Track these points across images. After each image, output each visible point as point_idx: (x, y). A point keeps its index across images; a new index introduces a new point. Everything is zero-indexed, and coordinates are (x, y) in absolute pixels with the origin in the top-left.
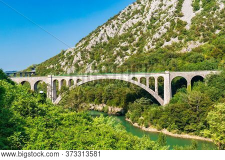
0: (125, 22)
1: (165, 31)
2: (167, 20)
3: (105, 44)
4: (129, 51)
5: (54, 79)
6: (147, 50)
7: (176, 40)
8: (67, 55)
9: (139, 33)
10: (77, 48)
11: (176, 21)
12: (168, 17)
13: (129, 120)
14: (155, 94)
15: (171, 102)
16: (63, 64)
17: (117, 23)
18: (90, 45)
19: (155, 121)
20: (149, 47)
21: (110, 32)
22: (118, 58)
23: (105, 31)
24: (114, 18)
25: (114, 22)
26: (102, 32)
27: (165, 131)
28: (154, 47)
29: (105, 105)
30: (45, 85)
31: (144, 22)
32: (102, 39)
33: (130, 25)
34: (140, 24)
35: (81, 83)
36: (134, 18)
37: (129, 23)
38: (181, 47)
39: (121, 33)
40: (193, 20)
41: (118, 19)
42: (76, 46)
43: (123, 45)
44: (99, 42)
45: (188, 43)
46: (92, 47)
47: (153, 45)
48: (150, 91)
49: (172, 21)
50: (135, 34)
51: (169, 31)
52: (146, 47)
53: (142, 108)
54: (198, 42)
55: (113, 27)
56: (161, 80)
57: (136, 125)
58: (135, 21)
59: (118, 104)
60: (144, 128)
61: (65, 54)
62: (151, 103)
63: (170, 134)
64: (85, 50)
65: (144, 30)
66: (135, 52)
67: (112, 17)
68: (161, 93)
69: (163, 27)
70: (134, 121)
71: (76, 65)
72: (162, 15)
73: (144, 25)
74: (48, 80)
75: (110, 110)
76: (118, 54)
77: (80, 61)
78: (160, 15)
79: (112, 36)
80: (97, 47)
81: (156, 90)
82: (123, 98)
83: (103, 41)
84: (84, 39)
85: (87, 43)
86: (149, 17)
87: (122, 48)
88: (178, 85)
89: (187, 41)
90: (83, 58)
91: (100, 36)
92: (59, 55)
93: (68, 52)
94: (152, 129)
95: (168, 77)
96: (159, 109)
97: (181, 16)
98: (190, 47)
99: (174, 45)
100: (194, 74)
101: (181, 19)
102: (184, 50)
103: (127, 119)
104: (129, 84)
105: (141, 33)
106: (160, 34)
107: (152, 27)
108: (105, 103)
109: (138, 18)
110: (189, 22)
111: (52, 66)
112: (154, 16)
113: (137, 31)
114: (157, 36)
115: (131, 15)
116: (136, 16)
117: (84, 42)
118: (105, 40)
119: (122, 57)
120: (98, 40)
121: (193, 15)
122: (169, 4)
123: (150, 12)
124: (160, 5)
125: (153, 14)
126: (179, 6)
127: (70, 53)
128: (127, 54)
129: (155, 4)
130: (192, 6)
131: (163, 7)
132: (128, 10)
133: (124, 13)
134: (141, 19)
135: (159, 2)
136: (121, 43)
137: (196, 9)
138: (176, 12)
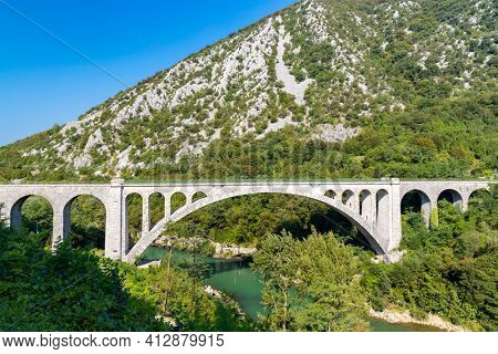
0: (178, 87)
1: (264, 105)
2: (260, 90)
3: (146, 119)
4: (203, 133)
6: (241, 133)
7: (289, 122)
8: (67, 133)
9: (211, 105)
10: (87, 124)
11: (275, 92)
12: (259, 85)
16: (62, 148)
17: (165, 88)
18: (119, 119)
20: (244, 130)
21: (154, 99)
22: (185, 144)
23: (145, 98)
24: (160, 76)
25: (160, 85)
26: (139, 99)
28: (254, 129)
31: (217, 89)
32: (140, 110)
33: (189, 93)
34: (210, 92)
36: (193, 82)
37: (188, 90)
38: (307, 132)
39: (175, 103)
41: (166, 82)
42: (80, 118)
43: (189, 122)
44: (134, 114)
45: (320, 127)
46: (123, 123)
47: (250, 126)
49: (272, 93)
50: (205, 107)
52: (237, 129)
55: (159, 92)
58: (197, 88)
59: (240, 240)
61: (63, 132)
64: (109, 127)
65: (220, 101)
66: (215, 137)
69: (260, 100)
71: (93, 153)
72: (247, 83)
73: (217, 95)
76: (183, 138)
77: (100, 146)
78: (241, 81)
79: (158, 108)
80: (131, 124)
83: (141, 114)
84: (98, 109)
85: (108, 115)
86: (223, 83)
87: (187, 127)
90: (107, 140)
91: (136, 105)
92: (49, 133)
93: (68, 127)
97: (281, 86)
98: (326, 132)
99: (289, 131)
101: (283, 90)
102: (316, 137)
106: (258, 109)
107: (235, 99)
109: (200, 83)
110: (298, 95)
111: (34, 152)
112: (232, 82)
113: (207, 102)
114: (252, 112)
115: (186, 78)
116: (197, 80)
117: (99, 114)
118: (146, 112)
119: (192, 142)
120: (133, 111)
122: (253, 67)
123: (225, 76)
124: (240, 68)
125: (230, 78)
126: (272, 72)
127: (74, 130)
128: (200, 139)
129: (230, 65)
130: (291, 74)
131: (244, 70)
132: (180, 69)
133: (174, 74)
134: (205, 85)
135: (237, 63)
136: (181, 119)
137: (300, 79)
138: (270, 79)
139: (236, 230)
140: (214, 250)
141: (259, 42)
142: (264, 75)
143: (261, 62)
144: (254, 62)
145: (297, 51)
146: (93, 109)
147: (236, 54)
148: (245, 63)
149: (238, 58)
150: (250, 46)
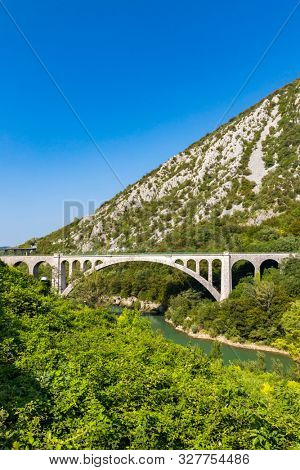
0: (167, 180)
1: (225, 194)
2: (228, 179)
3: (138, 211)
4: (172, 222)
5: (62, 259)
6: (198, 221)
7: (239, 208)
8: (83, 225)
9: (186, 196)
10: (98, 216)
11: (240, 180)
12: (229, 174)
13: (171, 321)
14: (208, 284)
15: (231, 296)
16: (77, 238)
17: (156, 182)
18: (116, 212)
19: (207, 323)
20: (200, 217)
21: (146, 194)
22: (157, 231)
23: (138, 192)
24: (153, 173)
25: (152, 180)
26: (134, 193)
27: (221, 339)
28: (209, 216)
29: (135, 299)
30: (50, 268)
31: (195, 180)
32: (133, 203)
33: (175, 185)
34: (189, 183)
35: (101, 266)
36: (180, 175)
37: (173, 182)
38: (247, 217)
39: (161, 195)
40: (265, 180)
41: (158, 176)
43: (164, 212)
44: (129, 207)
45: (257, 213)
46: (119, 215)
47: (206, 214)
48: (201, 280)
49: (235, 181)
50: (181, 197)
51: (231, 194)
52: (197, 217)
53: (190, 305)
54: (271, 211)
55: (150, 186)
56: (217, 264)
57: (180, 328)
58: (182, 179)
59: (154, 299)
60: (191, 334)
61: (80, 224)
62: (203, 297)
63: (229, 343)
64: (109, 219)
65: (195, 192)
66: (180, 224)
67: (149, 171)
68: (217, 283)
69: (221, 189)
70: (177, 323)
71: (95, 240)
72: (221, 172)
73: (194, 186)
74: (54, 261)
75: (142, 306)
76: (156, 226)
77: (101, 234)
78: (217, 171)
79: (149, 200)
80: (126, 215)
81: (210, 278)
82: (163, 290)
83: (134, 206)
84: (108, 203)
86: (201, 174)
87: (162, 217)
88: (242, 272)
89: (255, 209)
90: (106, 230)
91: (130, 199)
92: (72, 225)
93: (85, 220)
94: (203, 335)
95: (227, 261)
96: (213, 305)
97: (248, 174)
98: (259, 217)
99: (237, 214)
100: (265, 256)
101: (247, 177)
102: (250, 222)
103: (166, 320)
104: (171, 270)
105: (191, 196)
106: (217, 198)
107: (206, 189)
108: (136, 296)
109: (185, 174)
110: (259, 182)
111: (60, 241)
112: (209, 173)
113: (184, 193)
114: (212, 201)
115: (176, 170)
116: (183, 172)
117: (107, 208)
118: (138, 204)
119: (162, 229)
120: (128, 204)
121: (265, 173)
122: (230, 156)
123: (203, 168)
124: (218, 158)
125: (207, 168)
126: (245, 159)
127: (88, 222)
128: (169, 226)
129: (210, 157)
130: (264, 159)
131: (222, 161)
132: (172, 163)
133: (166, 168)
134: (189, 176)
135: (217, 154)
136: (161, 209)
137: (269, 164)
138: (240, 168)
141: (241, 130)
142: (237, 164)
143: (238, 151)
144: (232, 151)
145: (278, 134)
146: (106, 203)
147: (217, 145)
148: (224, 153)
149: (218, 149)
150: (231, 136)
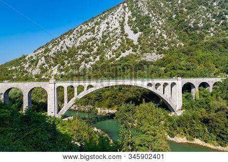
0: (80, 37)
1: (119, 45)
2: (117, 38)
3: (65, 52)
4: (91, 58)
6: (109, 57)
8: (29, 59)
9: (95, 45)
10: (38, 54)
11: (124, 38)
12: (117, 35)
16: (27, 66)
17: (73, 37)
18: (52, 52)
21: (68, 43)
22: (83, 63)
23: (64, 42)
25: (71, 36)
26: (62, 42)
28: (115, 56)
31: (98, 37)
32: (62, 48)
33: (85, 40)
34: (94, 39)
36: (86, 34)
37: (84, 38)
38: (139, 57)
39: (78, 44)
41: (74, 34)
42: (35, 52)
43: (85, 53)
44: (59, 50)
45: (145, 54)
46: (54, 54)
47: (113, 54)
50: (92, 46)
52: (107, 56)
54: (154, 54)
55: (71, 39)
58: (88, 37)
59: (109, 106)
61: (27, 58)
64: (48, 56)
65: (99, 43)
66: (97, 59)
69: (117, 42)
71: (41, 68)
72: (111, 34)
73: (97, 40)
75: (99, 111)
77: (44, 64)
78: (109, 34)
79: (71, 46)
80: (58, 54)
83: (63, 50)
84: (43, 47)
85: (47, 50)
86: (100, 35)
90: (47, 62)
91: (60, 45)
92: (20, 59)
93: (29, 56)
99: (130, 56)
101: (128, 37)
102: (143, 59)
105: (97, 45)
106: (116, 46)
109: (90, 35)
111: (14, 68)
112: (104, 34)
113: (93, 43)
114: (114, 48)
115: (83, 32)
116: (88, 33)
117: (43, 50)
118: (65, 48)
119: (86, 62)
120: (59, 48)
122: (114, 27)
123: (101, 31)
124: (108, 28)
125: (103, 32)
126: (122, 29)
127: (32, 57)
128: (90, 61)
129: (103, 26)
130: (131, 30)
131: (110, 29)
132: (80, 28)
133: (77, 31)
134: (92, 36)
135: (107, 25)
136: (81, 51)
137: (135, 32)
138: (122, 33)
139: (107, 102)
140: (97, 111)
141: (116, 15)
142: (119, 31)
143: (117, 25)
144: (114, 24)
145: (134, 19)
146: (41, 47)
147: (106, 21)
148: (110, 25)
149: (107, 23)
150: (112, 17)
